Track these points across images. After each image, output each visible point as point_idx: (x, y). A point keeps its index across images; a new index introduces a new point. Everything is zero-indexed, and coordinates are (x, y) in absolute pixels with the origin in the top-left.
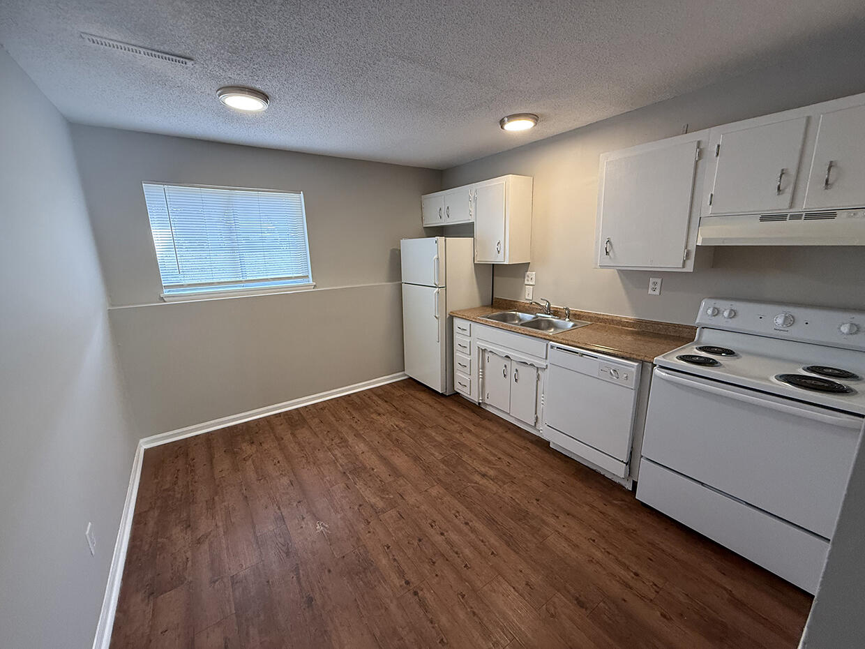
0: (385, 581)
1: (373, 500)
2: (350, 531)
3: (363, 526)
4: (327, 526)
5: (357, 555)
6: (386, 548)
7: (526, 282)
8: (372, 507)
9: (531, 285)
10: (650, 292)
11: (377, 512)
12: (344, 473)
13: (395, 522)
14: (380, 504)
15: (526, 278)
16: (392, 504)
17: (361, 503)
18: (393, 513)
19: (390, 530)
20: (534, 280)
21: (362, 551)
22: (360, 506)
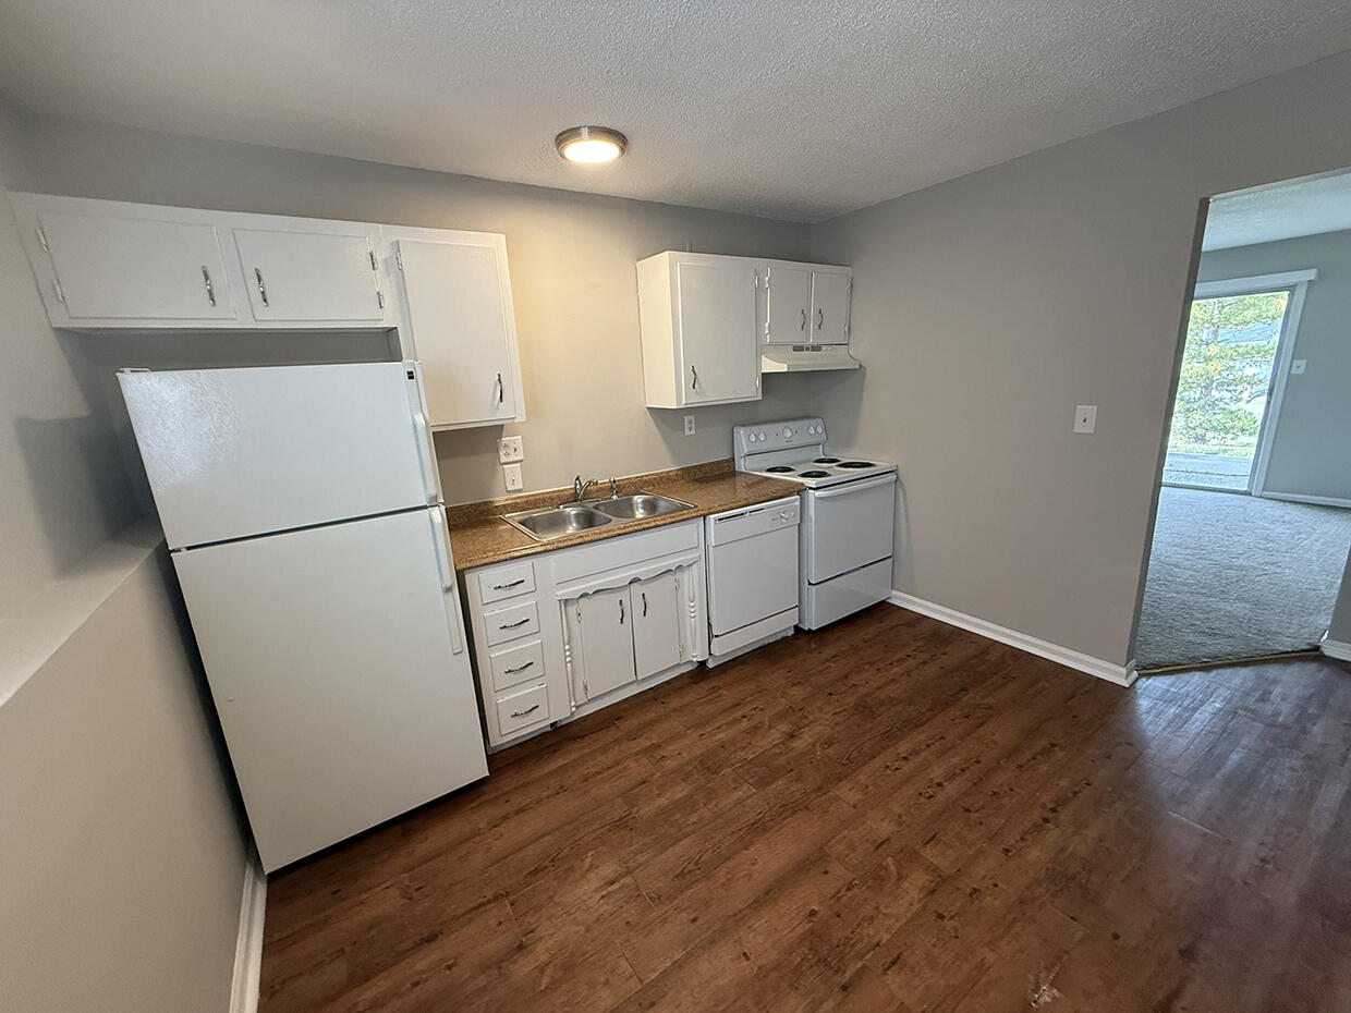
1: (916, 894)
3: (988, 899)
4: (1032, 978)
5: (1053, 896)
6: (1010, 854)
7: (503, 459)
8: (934, 891)
9: (517, 462)
10: (687, 433)
11: (941, 882)
12: (844, 988)
13: (951, 848)
14: (918, 879)
15: (502, 453)
16: (910, 858)
17: (933, 918)
18: (930, 854)
19: (971, 853)
20: (520, 450)
21: (1041, 891)
22: (941, 917)
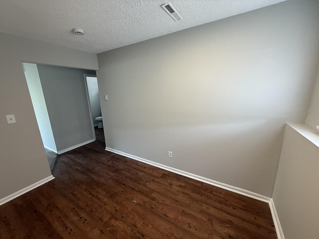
0: (104, 195)
1: (117, 222)
2: (122, 204)
3: (117, 208)
4: (132, 203)
5: (116, 198)
6: (105, 204)
8: (116, 219)
11: (114, 217)
12: (143, 236)
13: (103, 215)
17: (123, 219)
19: (105, 211)
21: (114, 200)
22: (123, 217)
